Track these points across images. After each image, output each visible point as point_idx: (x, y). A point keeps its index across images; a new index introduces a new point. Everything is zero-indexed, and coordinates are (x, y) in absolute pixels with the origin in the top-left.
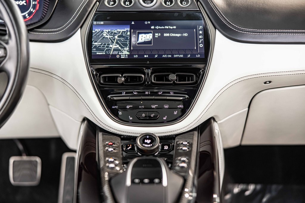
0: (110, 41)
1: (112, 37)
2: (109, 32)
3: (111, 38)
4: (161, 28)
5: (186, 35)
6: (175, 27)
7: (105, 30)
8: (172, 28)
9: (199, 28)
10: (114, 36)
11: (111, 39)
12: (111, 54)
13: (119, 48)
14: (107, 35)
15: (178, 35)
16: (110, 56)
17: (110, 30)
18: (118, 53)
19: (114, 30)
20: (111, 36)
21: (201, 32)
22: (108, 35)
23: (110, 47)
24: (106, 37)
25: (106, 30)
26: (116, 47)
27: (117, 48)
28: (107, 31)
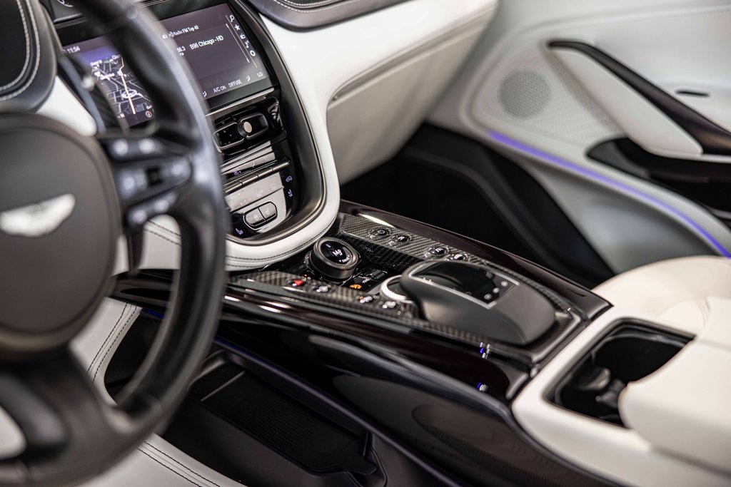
0: (116, 85)
1: (113, 75)
2: (101, 66)
3: (114, 77)
4: (177, 34)
5: (220, 38)
6: (196, 27)
7: (92, 64)
8: (192, 29)
9: (230, 19)
10: (115, 72)
11: (115, 79)
12: (134, 113)
13: (138, 96)
14: (103, 74)
15: (211, 42)
16: (136, 118)
17: (101, 62)
18: (145, 107)
19: (108, 60)
20: (111, 73)
21: (237, 27)
22: (104, 72)
23: (125, 99)
24: (103, 78)
25: (95, 64)
26: (133, 96)
27: (136, 96)
28: (97, 63)
